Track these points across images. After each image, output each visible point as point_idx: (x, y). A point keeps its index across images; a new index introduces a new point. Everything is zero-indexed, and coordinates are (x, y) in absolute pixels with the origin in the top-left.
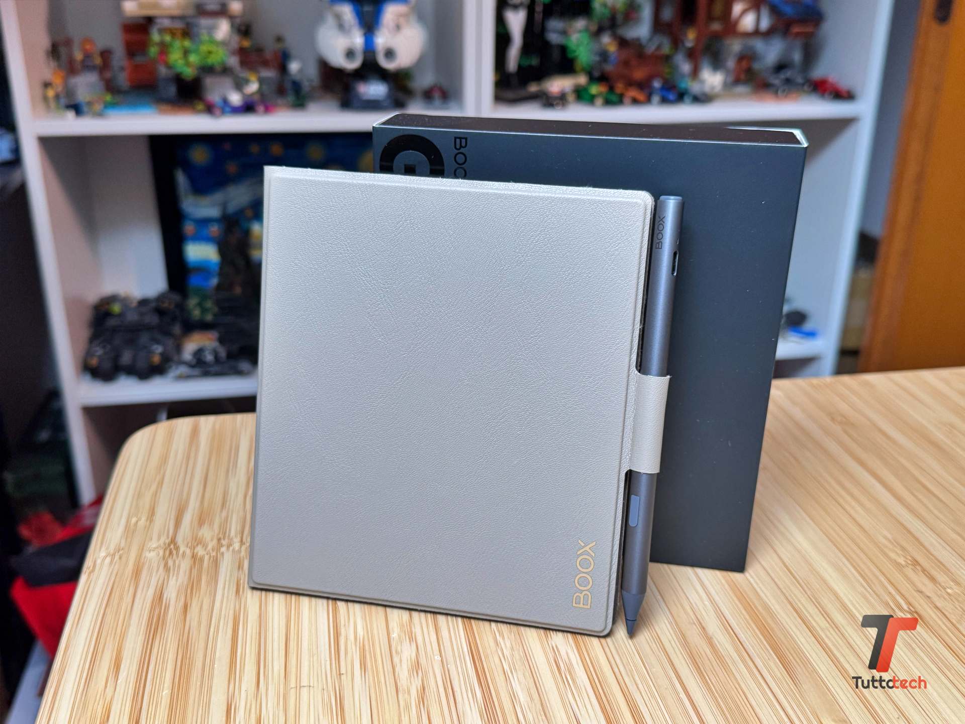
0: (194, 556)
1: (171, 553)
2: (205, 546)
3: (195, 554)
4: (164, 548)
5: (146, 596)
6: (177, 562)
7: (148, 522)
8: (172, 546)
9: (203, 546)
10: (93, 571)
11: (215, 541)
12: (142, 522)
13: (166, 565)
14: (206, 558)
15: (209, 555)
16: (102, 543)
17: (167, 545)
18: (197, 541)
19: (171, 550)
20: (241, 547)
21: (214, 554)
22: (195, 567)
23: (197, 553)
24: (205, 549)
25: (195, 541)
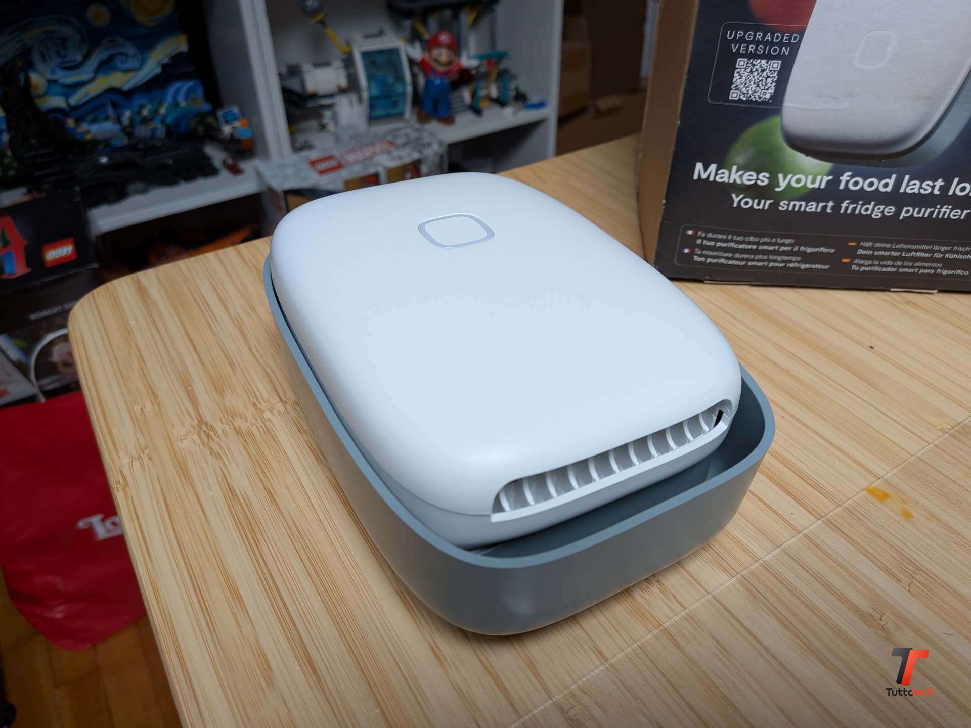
0: (238, 432)
1: (208, 436)
2: (243, 417)
3: (237, 429)
4: (196, 432)
5: (213, 496)
6: (223, 445)
7: (156, 407)
8: (204, 428)
9: (241, 418)
10: (126, 484)
11: (251, 408)
12: (149, 408)
13: (212, 451)
14: (254, 429)
15: (255, 426)
16: (116, 448)
17: (197, 429)
18: (231, 415)
19: (205, 432)
20: (286, 408)
21: (260, 423)
22: (248, 445)
23: (240, 428)
24: (246, 421)
25: (228, 414)
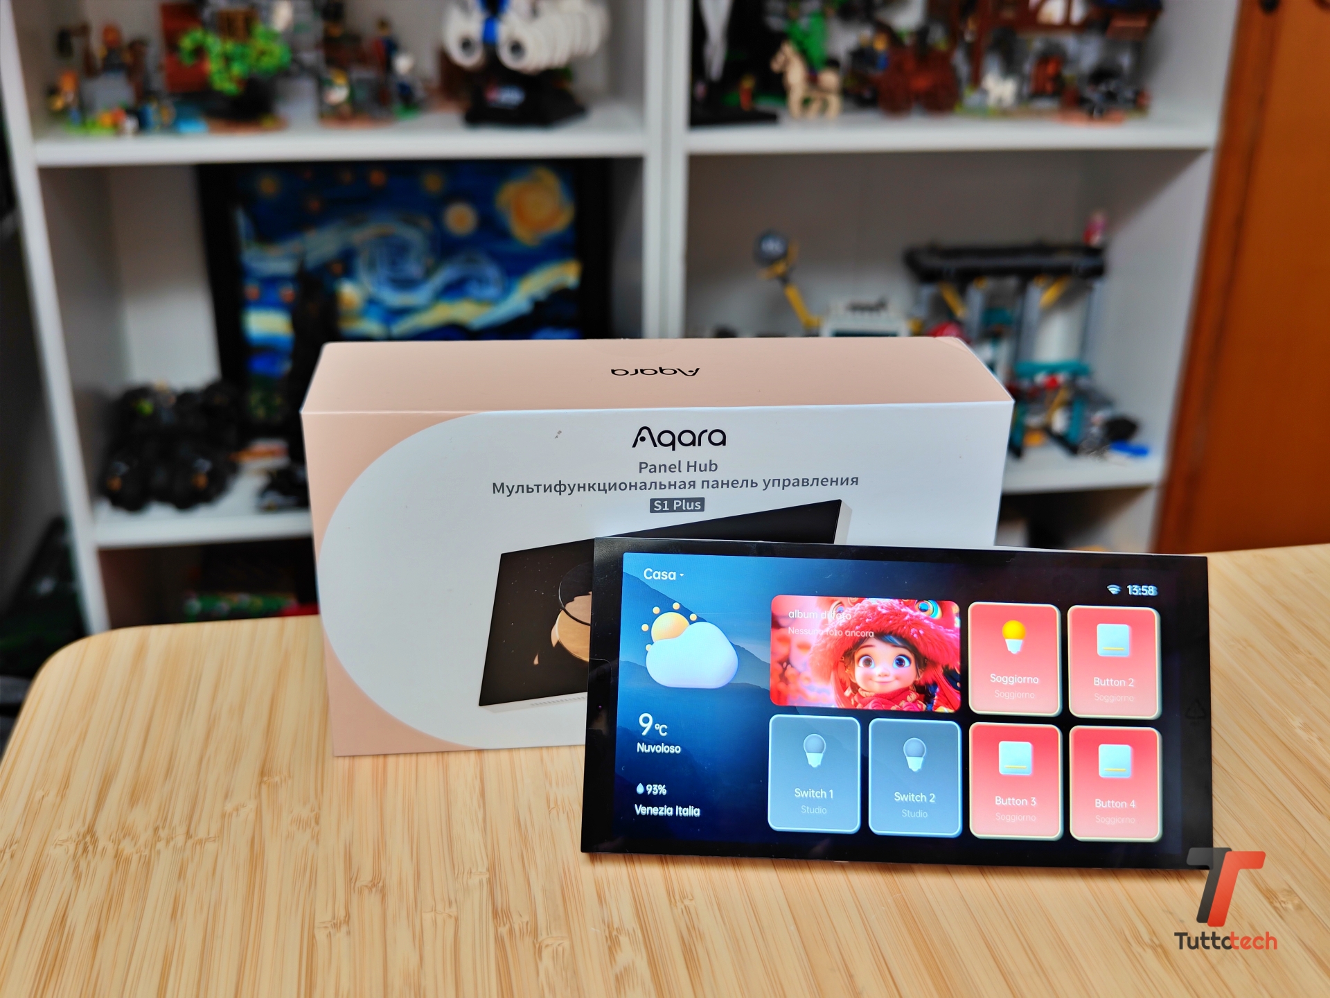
0: (117, 855)
1: (85, 850)
2: (135, 839)
3: (119, 852)
4: (76, 842)
6: (93, 865)
7: (59, 798)
8: (88, 839)
9: (133, 839)
11: (150, 831)
12: (51, 798)
13: (76, 868)
14: (135, 858)
15: (139, 854)
17: (81, 837)
18: (125, 831)
19: (86, 843)
20: (186, 842)
21: (147, 852)
22: (116, 873)
23: (122, 851)
24: (135, 845)
25: (123, 829)
